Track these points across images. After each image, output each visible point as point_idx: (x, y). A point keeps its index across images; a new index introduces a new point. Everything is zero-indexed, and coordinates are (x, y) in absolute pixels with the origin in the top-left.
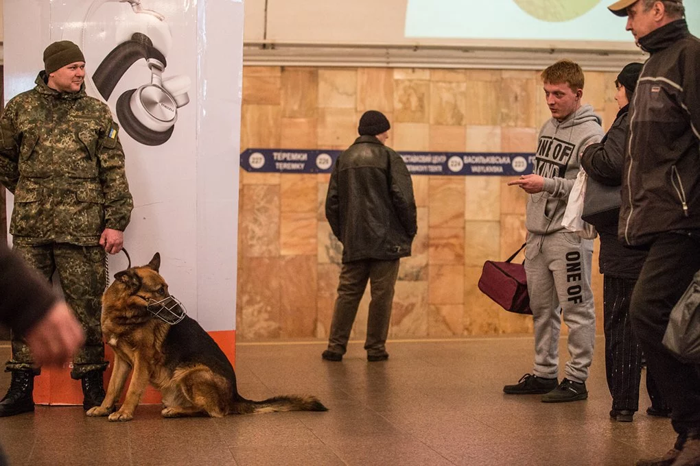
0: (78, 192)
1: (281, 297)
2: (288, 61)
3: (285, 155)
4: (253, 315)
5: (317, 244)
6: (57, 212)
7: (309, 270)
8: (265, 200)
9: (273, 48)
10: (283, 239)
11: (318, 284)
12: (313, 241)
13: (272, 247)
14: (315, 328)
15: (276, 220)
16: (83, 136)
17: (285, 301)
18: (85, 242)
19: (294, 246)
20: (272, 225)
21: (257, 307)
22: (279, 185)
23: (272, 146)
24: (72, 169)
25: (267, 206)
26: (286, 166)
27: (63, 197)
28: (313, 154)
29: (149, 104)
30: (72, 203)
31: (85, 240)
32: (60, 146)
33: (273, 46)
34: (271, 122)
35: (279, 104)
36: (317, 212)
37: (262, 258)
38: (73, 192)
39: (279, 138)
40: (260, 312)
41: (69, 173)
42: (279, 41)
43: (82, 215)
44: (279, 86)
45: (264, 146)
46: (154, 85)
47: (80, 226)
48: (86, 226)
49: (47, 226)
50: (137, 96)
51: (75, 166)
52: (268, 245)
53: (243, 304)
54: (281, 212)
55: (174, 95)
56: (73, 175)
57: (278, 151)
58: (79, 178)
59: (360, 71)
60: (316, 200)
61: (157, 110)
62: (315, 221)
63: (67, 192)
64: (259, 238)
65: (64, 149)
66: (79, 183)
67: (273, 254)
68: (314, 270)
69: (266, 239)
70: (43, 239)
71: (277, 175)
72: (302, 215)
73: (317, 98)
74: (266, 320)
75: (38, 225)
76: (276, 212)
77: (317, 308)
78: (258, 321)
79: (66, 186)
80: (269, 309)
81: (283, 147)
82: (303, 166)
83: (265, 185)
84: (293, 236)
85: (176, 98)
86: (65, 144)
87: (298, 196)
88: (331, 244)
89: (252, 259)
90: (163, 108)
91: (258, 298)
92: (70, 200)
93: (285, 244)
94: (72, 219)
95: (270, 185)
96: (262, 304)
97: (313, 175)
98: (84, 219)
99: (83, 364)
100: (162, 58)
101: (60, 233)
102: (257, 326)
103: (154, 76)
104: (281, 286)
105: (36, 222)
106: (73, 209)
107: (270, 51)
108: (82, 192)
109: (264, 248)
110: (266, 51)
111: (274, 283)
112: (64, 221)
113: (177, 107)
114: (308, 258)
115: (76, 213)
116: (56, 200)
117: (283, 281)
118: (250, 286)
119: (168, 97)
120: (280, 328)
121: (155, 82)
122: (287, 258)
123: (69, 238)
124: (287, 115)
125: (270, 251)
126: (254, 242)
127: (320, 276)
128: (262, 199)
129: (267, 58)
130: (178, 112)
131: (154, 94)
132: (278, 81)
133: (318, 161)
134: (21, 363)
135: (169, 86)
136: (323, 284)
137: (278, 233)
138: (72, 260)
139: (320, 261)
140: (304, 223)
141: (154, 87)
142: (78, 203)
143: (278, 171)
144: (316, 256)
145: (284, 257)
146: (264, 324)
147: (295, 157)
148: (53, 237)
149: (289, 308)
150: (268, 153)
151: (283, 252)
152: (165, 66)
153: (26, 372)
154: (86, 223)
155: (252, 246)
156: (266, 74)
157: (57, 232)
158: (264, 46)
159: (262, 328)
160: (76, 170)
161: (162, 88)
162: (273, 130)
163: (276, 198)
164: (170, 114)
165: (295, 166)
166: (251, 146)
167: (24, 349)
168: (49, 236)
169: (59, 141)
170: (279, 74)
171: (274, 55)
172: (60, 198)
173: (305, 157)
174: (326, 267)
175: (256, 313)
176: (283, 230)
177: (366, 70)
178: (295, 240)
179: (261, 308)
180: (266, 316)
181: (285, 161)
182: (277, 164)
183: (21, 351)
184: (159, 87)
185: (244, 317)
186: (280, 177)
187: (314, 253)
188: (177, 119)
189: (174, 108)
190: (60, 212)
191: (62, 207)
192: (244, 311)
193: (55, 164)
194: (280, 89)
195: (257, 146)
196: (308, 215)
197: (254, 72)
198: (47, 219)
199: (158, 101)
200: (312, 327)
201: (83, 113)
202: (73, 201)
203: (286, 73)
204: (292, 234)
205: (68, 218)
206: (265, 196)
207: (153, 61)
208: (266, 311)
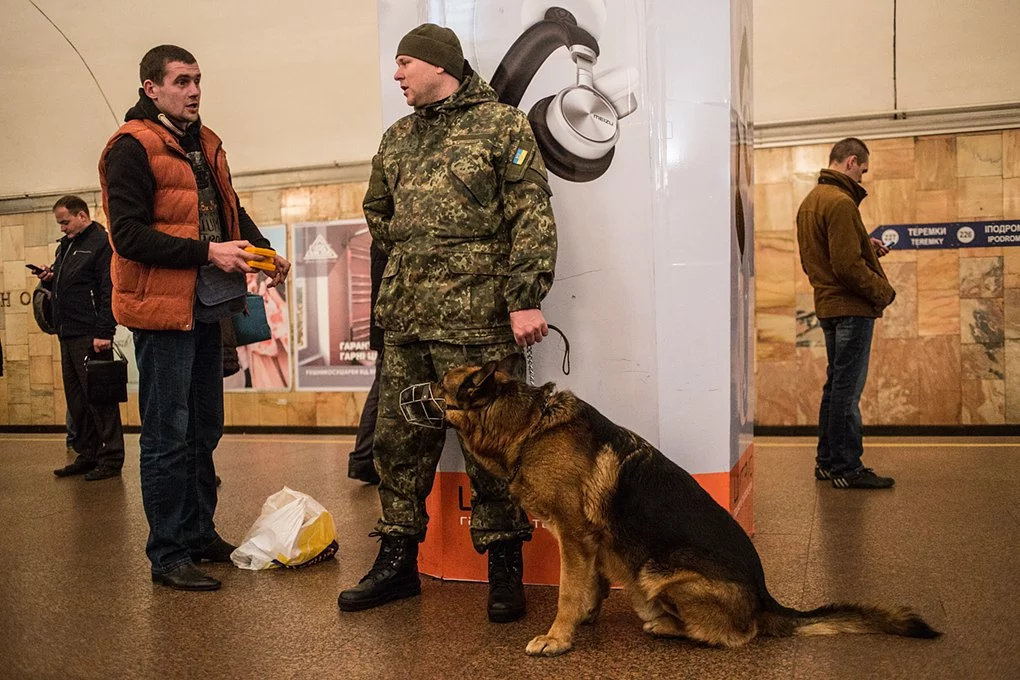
0: (451, 258)
1: (920, 380)
2: (920, 130)
3: (921, 231)
4: (889, 398)
5: (959, 322)
6: (420, 291)
7: (952, 350)
8: (900, 279)
9: (904, 118)
10: (922, 319)
11: (962, 366)
12: (955, 320)
13: (908, 328)
14: (960, 413)
15: (913, 299)
16: (458, 168)
17: (925, 383)
18: (466, 338)
19: (933, 325)
20: (909, 304)
21: (894, 390)
22: (916, 262)
23: (906, 222)
24: (441, 222)
25: (903, 284)
26: (923, 242)
27: (426, 268)
28: (953, 227)
29: (574, 116)
30: (442, 277)
31: (466, 334)
32: (427, 187)
33: (904, 116)
34: (905, 197)
35: (913, 177)
36: (959, 289)
37: (898, 339)
38: (443, 260)
39: (914, 212)
40: (897, 395)
41: (436, 229)
42: (910, 109)
43: (462, 296)
44: (912, 158)
45: (898, 223)
46: (582, 87)
47: (455, 314)
48: (468, 312)
49: (408, 313)
50: (555, 106)
51: (446, 218)
52: (904, 326)
53: (879, 387)
54: (918, 290)
55: (613, 98)
56: (443, 233)
57: (913, 226)
58: (452, 237)
59: (1005, 133)
60: (958, 275)
61: (588, 125)
62: (957, 299)
63: (432, 261)
64: (895, 319)
65: (431, 192)
66: (453, 245)
67: (910, 335)
68: (956, 351)
69: (902, 319)
70: (405, 334)
71: (914, 251)
72: (942, 293)
73: (956, 167)
74: (904, 404)
75: (396, 311)
76: (913, 290)
77: (961, 391)
78: (896, 405)
79: (430, 250)
80: (907, 392)
81: (918, 222)
82: (941, 240)
83: (900, 262)
84: (932, 316)
85: (615, 104)
86: (434, 184)
87: (937, 273)
88: (977, 324)
89: (887, 341)
90: (597, 120)
91: (895, 381)
92: (438, 271)
93: (923, 324)
94: (442, 303)
95: (907, 263)
96: (898, 387)
97: (954, 250)
98: (464, 301)
99: (485, 531)
100: (591, 42)
101: (427, 325)
102: (894, 411)
103: (581, 71)
104: (920, 370)
105: (394, 307)
106: (446, 286)
107: (902, 121)
108: (459, 259)
109: (901, 329)
110: (896, 121)
111: (912, 365)
112: (430, 307)
113: (619, 118)
114: (949, 339)
115: (448, 293)
116: (415, 272)
117: (921, 363)
118: (886, 368)
119: (603, 102)
120: (919, 413)
121: (583, 81)
122: (926, 339)
123: (439, 332)
124: (923, 188)
125: (907, 332)
126: (890, 322)
127: (964, 358)
128: (897, 278)
129: (897, 129)
130: (620, 126)
131: (582, 100)
132: (912, 152)
133: (959, 234)
134: (392, 525)
135: (604, 85)
136: (967, 366)
137: (917, 311)
138: (452, 365)
139: (964, 340)
140: (947, 301)
141: (583, 90)
142: (453, 276)
143: (914, 247)
144: (959, 335)
145: (922, 338)
146: (901, 408)
147: (933, 231)
148: (417, 331)
149: (929, 391)
150: (901, 230)
151: (922, 333)
152: (598, 54)
153: (399, 538)
154: (468, 308)
155: (887, 326)
156: (897, 145)
157: (421, 324)
158: (895, 117)
159: (900, 412)
160: (447, 225)
161: (594, 90)
162: (908, 205)
163: (912, 276)
164: (608, 131)
165: (932, 242)
166: (883, 223)
167: (395, 504)
168: (412, 330)
169: (424, 181)
170: (912, 145)
171: (906, 125)
172: (421, 270)
173: (944, 231)
174: (971, 347)
175: (892, 396)
176: (920, 310)
177: (1014, 132)
178: (934, 319)
179: (899, 391)
180: (904, 400)
181: (922, 236)
182: (913, 240)
183: (392, 506)
184: (589, 89)
185: (880, 400)
186: (917, 254)
187: (957, 333)
188: (619, 135)
189: (614, 120)
190: (423, 293)
191: (427, 284)
192: (880, 395)
193: (415, 215)
194: (914, 161)
195: (889, 222)
196: (948, 293)
197: (885, 145)
198: (408, 302)
199: (588, 111)
200: (956, 412)
201: (470, 131)
202: (444, 273)
203: (920, 144)
204: (931, 314)
205: (436, 300)
206: (900, 273)
207: (579, 48)
208: (904, 395)
